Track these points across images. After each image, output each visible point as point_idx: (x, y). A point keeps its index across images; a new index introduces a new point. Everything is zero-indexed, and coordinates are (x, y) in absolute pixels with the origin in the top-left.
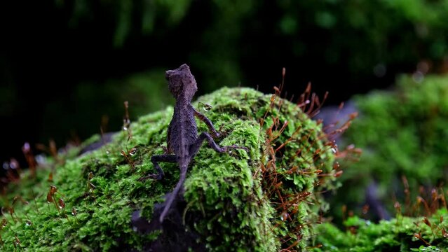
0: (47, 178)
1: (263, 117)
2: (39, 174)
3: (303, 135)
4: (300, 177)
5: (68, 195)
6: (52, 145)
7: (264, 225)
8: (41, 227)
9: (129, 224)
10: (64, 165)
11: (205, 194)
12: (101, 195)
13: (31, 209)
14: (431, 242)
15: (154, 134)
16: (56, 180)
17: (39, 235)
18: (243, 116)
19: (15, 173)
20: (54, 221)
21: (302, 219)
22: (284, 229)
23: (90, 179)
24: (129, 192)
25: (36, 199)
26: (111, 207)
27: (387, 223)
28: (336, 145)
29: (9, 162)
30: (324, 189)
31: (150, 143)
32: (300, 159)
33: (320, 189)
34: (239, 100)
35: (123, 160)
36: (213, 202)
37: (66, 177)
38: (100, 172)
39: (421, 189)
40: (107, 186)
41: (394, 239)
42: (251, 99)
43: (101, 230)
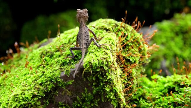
0: (25, 57)
1: (117, 32)
2: (22, 56)
3: (134, 39)
4: (133, 57)
5: (34, 65)
6: (27, 43)
7: (117, 78)
8: (22, 78)
9: (60, 77)
10: (32, 52)
11: (92, 64)
12: (48, 65)
13: (18, 71)
14: (188, 85)
15: (70, 39)
16: (29, 58)
17: (21, 82)
18: (108, 31)
19: (11, 55)
20: (28, 76)
21: (134, 76)
22: (126, 80)
23: (43, 58)
24: (60, 64)
25: (20, 66)
26: (52, 70)
27: (170, 77)
28: (148, 44)
29: (9, 50)
30: (143, 63)
31: (69, 43)
32: (133, 50)
33: (141, 63)
34: (107, 24)
35: (57, 50)
36: (95, 68)
37: (33, 57)
38: (47, 55)
39: (184, 62)
40: (50, 61)
41: (173, 84)
42: (112, 24)
43: (48, 80)
